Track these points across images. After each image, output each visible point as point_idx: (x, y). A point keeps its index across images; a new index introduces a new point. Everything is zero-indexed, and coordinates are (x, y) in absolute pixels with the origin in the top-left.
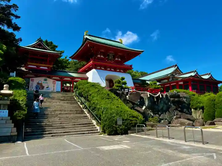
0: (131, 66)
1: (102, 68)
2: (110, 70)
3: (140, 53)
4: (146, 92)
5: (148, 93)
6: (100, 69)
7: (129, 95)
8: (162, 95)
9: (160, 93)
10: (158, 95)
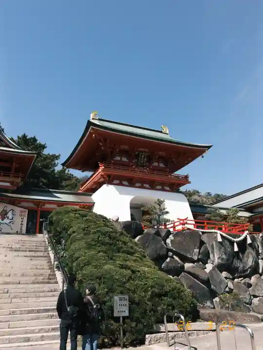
0: (186, 177)
1: (124, 183)
2: (142, 187)
3: (204, 151)
4: (213, 231)
5: (219, 232)
6: (121, 184)
7: (173, 238)
8: (253, 239)
9: (246, 232)
10: (242, 238)
